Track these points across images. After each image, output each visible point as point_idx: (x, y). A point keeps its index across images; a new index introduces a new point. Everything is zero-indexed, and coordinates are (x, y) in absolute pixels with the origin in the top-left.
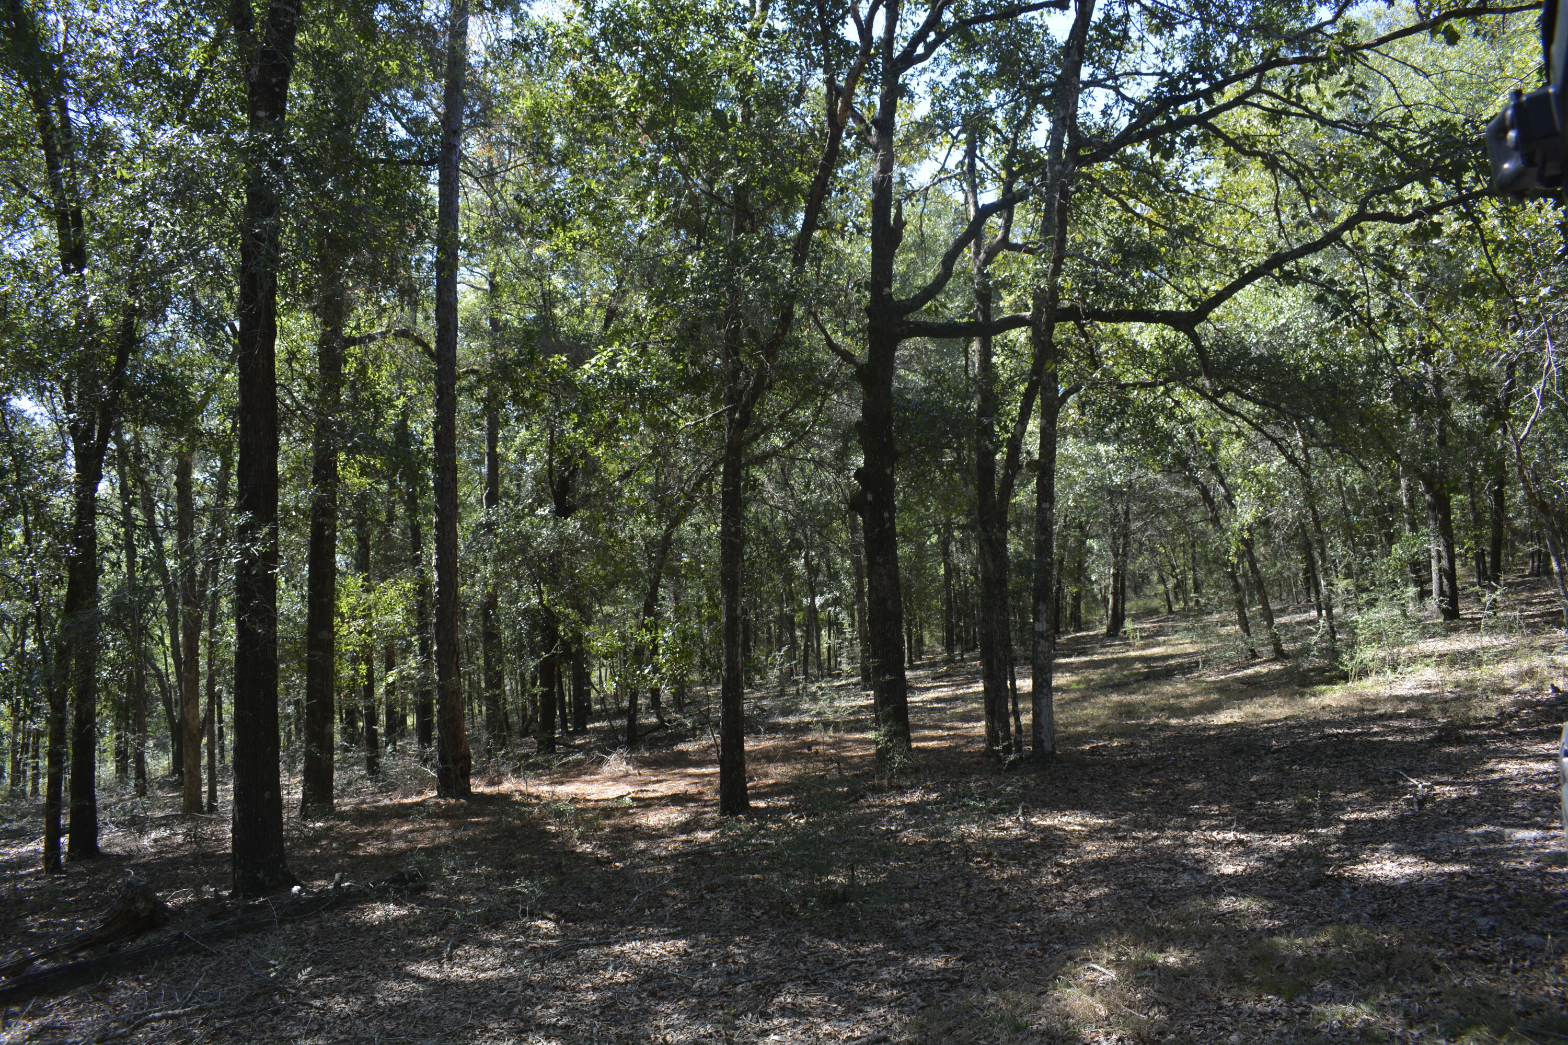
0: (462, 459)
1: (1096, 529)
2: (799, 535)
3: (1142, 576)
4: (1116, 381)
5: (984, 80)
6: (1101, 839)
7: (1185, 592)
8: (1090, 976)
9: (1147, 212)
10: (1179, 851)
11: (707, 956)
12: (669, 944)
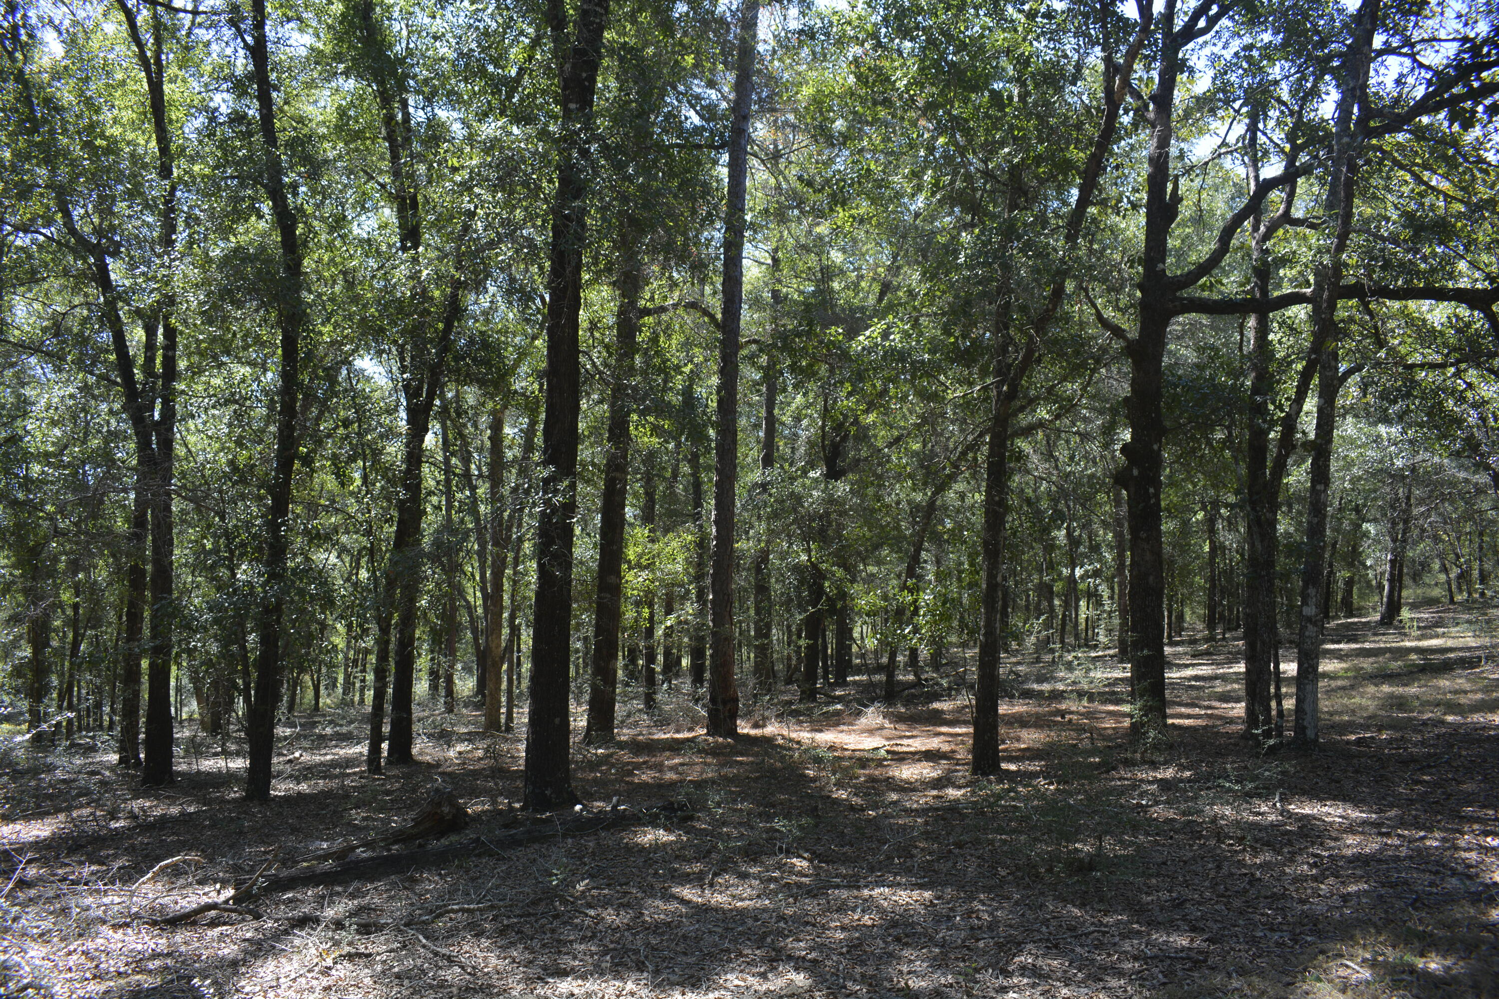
0: (743, 422)
1: (1374, 513)
2: (1061, 506)
3: (1421, 564)
4: (1400, 361)
5: (1268, 52)
6: (1362, 833)
7: (1470, 583)
8: (1342, 972)
9: (1445, 185)
10: (1448, 853)
11: (951, 909)
12: (916, 894)
